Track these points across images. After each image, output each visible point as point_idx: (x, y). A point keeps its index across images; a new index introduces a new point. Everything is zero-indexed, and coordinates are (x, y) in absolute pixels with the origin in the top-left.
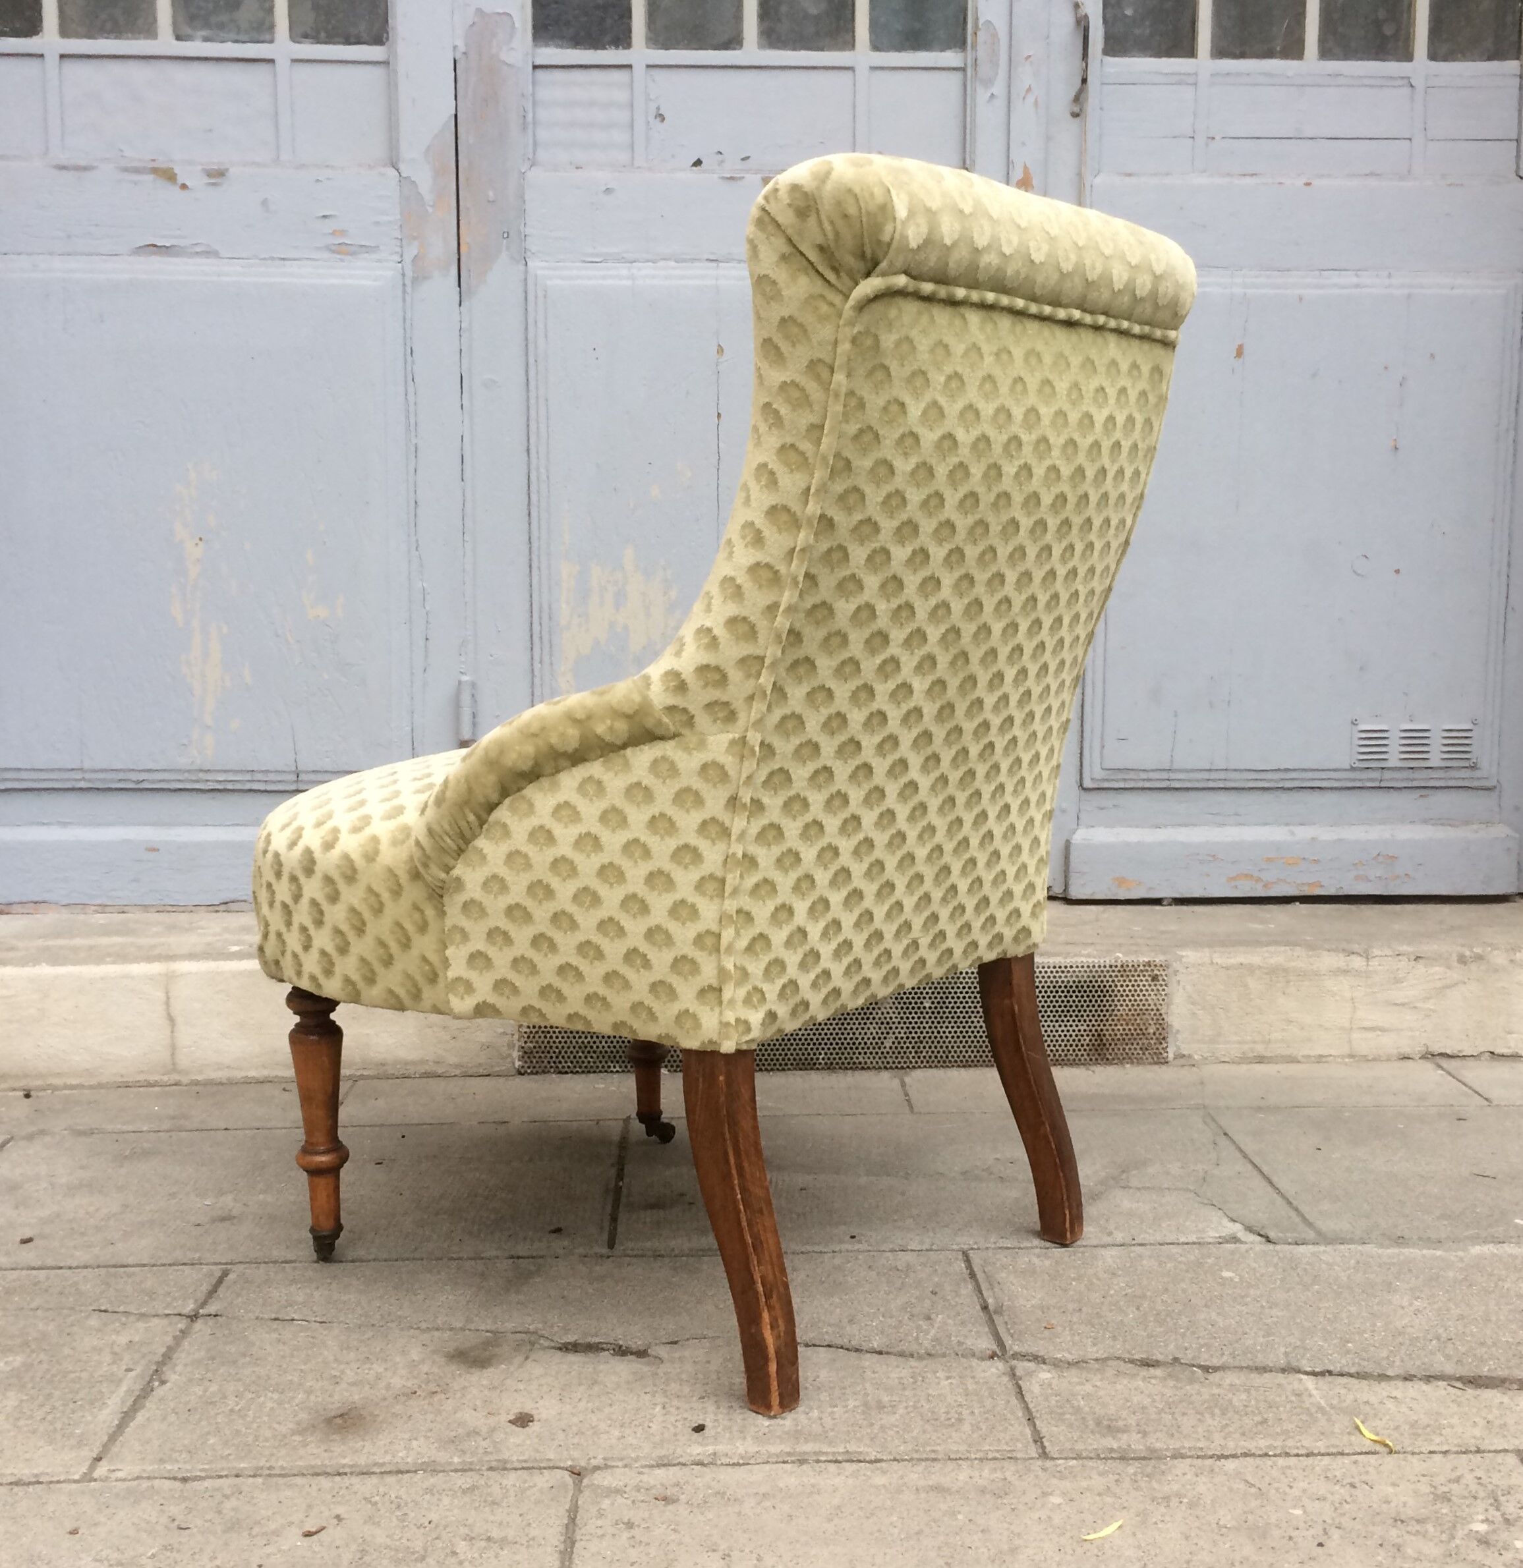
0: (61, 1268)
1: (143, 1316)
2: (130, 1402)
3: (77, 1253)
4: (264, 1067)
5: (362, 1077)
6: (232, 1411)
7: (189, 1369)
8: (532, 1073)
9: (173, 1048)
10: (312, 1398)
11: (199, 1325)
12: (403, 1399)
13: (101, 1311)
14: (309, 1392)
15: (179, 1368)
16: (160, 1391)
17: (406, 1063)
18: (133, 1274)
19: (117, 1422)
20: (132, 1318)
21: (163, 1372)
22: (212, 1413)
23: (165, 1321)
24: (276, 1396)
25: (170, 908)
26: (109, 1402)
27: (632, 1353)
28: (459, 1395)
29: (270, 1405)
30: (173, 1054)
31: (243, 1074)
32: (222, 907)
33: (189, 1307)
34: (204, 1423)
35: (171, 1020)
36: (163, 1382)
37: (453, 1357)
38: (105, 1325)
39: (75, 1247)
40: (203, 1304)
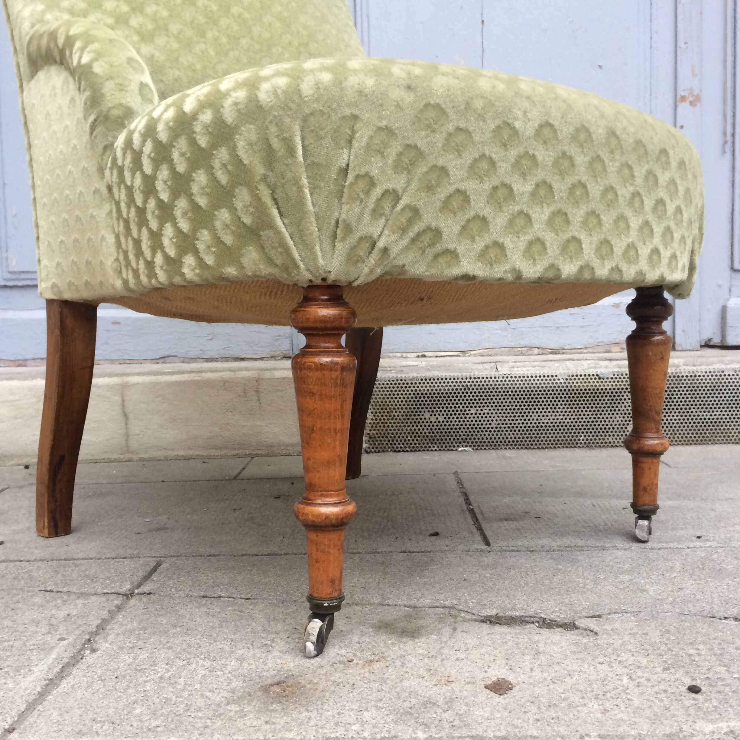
0: (21, 561)
1: (82, 595)
2: (57, 669)
3: (36, 552)
4: (190, 449)
5: (257, 455)
6: (161, 678)
7: (121, 637)
8: (375, 452)
9: (127, 435)
10: (245, 665)
11: (133, 602)
12: (341, 666)
13: (46, 591)
14: (241, 660)
15: (111, 638)
16: (89, 658)
17: (287, 446)
18: (81, 564)
19: (39, 689)
20: (73, 597)
21: (95, 642)
22: (141, 680)
23: (103, 599)
24: (208, 664)
25: (128, 362)
26: (35, 669)
27: (560, 626)
28: (398, 663)
29: (201, 672)
30: (127, 440)
31: (175, 453)
32: (161, 361)
33: (126, 587)
34: (131, 691)
35: (126, 416)
36: (94, 651)
37: (380, 627)
38: (48, 602)
39: (36, 548)
40: (139, 586)
